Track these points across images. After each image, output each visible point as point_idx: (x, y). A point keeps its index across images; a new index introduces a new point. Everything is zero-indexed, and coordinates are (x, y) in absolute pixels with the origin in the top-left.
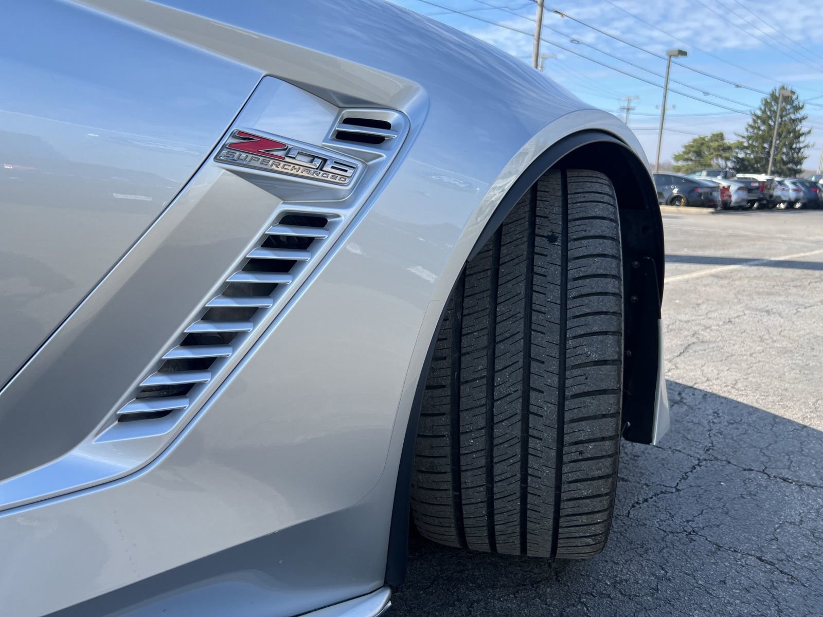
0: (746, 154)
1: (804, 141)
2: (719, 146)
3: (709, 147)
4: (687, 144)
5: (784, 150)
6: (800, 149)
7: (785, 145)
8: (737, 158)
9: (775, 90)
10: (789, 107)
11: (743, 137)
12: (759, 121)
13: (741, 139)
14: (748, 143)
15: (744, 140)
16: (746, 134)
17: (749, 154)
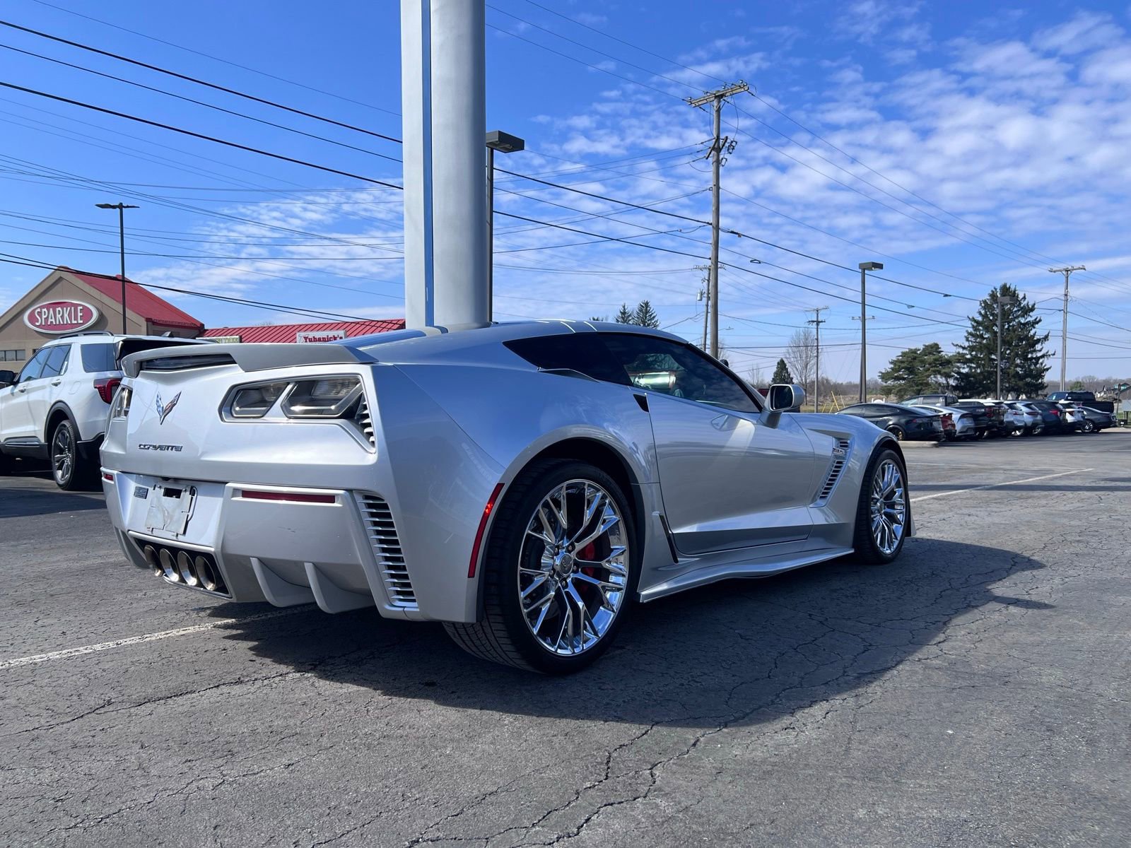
0: (971, 368)
1: (1040, 351)
2: (936, 360)
3: (923, 362)
4: (895, 359)
5: (1018, 361)
6: (1038, 359)
7: (1017, 355)
8: (959, 373)
9: (996, 289)
10: (1015, 309)
11: (964, 348)
12: (981, 328)
13: (961, 351)
14: (971, 355)
15: (965, 352)
16: (967, 344)
17: (974, 368)
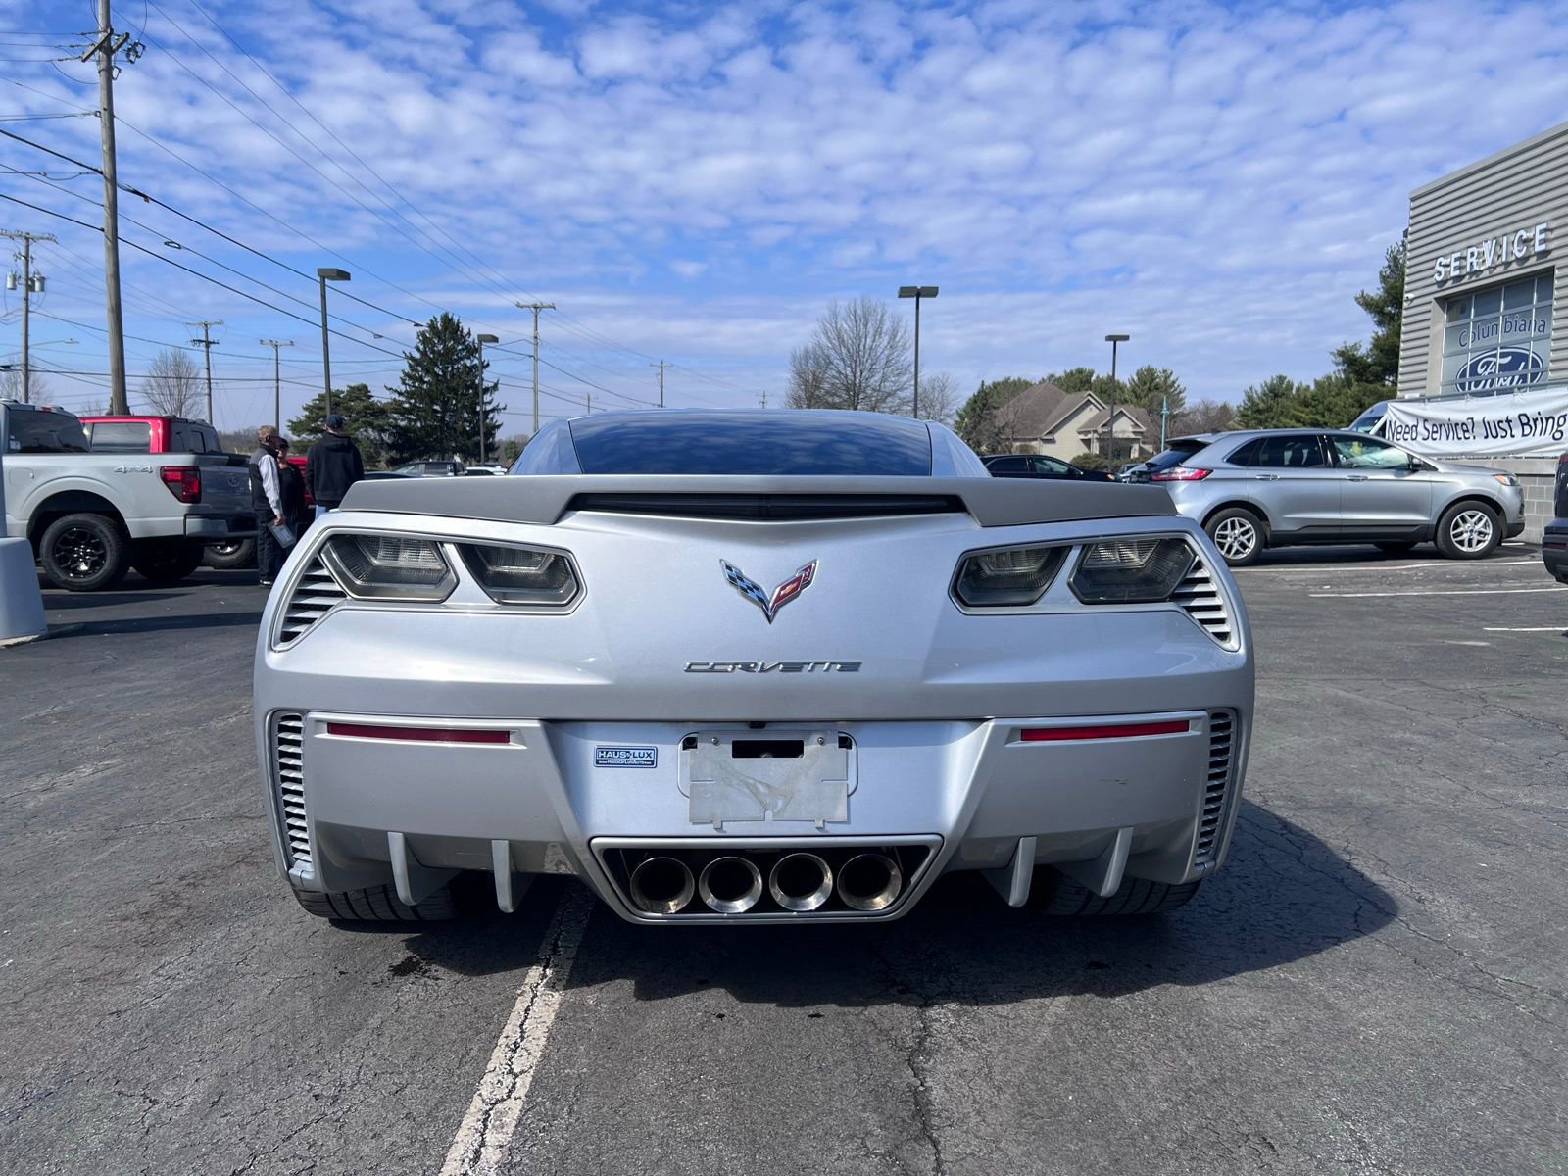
0: (410, 420)
1: (490, 403)
2: (366, 407)
3: (349, 409)
4: (311, 404)
5: (466, 415)
6: (486, 413)
7: (464, 407)
8: (396, 427)
9: (436, 319)
10: (460, 347)
11: (400, 394)
12: (419, 368)
13: (396, 396)
14: (410, 403)
15: (402, 398)
16: (403, 388)
17: (414, 421)
